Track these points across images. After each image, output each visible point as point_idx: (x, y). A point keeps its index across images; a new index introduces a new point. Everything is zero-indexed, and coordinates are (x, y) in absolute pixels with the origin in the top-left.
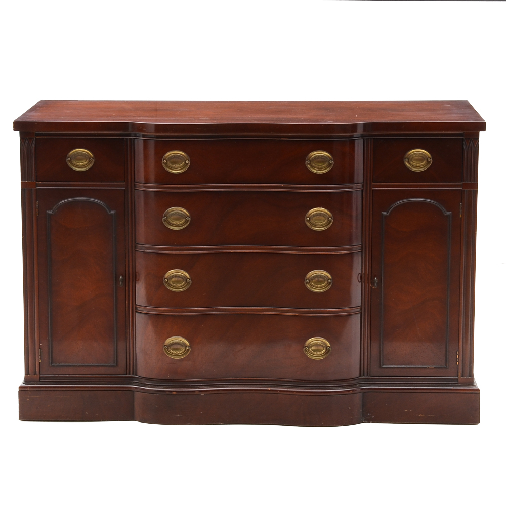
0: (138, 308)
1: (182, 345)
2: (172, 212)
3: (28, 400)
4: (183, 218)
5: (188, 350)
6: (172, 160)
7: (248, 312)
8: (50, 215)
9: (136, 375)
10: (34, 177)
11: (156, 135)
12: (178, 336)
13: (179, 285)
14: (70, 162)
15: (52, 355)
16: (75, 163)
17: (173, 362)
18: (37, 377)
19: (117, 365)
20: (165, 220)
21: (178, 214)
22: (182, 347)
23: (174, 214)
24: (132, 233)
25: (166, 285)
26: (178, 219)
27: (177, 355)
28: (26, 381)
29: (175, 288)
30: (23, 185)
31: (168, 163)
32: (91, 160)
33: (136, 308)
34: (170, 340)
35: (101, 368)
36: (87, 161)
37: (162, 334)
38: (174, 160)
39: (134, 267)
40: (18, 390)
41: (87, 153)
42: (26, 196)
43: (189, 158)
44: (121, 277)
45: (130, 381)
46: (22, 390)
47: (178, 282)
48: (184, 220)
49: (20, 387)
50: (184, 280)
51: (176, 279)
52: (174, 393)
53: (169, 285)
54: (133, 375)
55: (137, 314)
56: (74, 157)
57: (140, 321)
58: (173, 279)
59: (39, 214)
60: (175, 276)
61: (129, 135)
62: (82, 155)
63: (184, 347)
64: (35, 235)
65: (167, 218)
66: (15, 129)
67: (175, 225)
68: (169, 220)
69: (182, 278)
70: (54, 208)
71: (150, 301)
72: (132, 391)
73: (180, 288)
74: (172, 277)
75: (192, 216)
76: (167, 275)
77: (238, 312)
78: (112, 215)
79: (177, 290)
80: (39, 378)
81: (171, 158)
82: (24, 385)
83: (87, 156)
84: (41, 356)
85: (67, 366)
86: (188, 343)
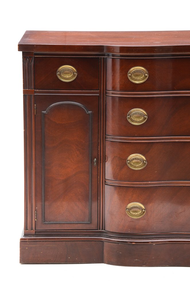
0: (107, 182)
1: (139, 209)
2: (134, 112)
3: (27, 248)
4: (142, 116)
5: (144, 212)
6: (135, 74)
7: (187, 185)
8: (45, 114)
9: (104, 230)
10: (33, 87)
11: (120, 55)
12: (137, 202)
13: (138, 165)
14: (60, 75)
15: (44, 216)
16: (63, 76)
17: (133, 221)
18: (33, 232)
19: (91, 223)
20: (129, 118)
21: (139, 113)
22: (139, 210)
23: (136, 114)
24: (103, 128)
25: (129, 165)
26: (139, 117)
27: (136, 215)
28: (25, 235)
29: (135, 167)
30: (24, 92)
31: (132, 75)
32: (75, 73)
33: (105, 182)
34: (130, 205)
35: (79, 225)
36: (72, 74)
37: (125, 200)
38: (137, 73)
39: (104, 152)
40: (19, 241)
41: (72, 68)
42: (27, 101)
43: (147, 72)
44: (95, 159)
45: (101, 234)
46: (22, 241)
47: (138, 163)
48: (143, 118)
49: (21, 239)
50: (141, 161)
51: (136, 161)
52: (134, 243)
53: (131, 165)
54: (102, 229)
55: (106, 185)
56: (62, 71)
57: (108, 191)
58: (134, 161)
59: (36, 113)
60: (136, 159)
61: (104, 55)
62: (68, 70)
63: (141, 210)
64: (33, 129)
65: (130, 116)
66: (19, 50)
67: (136, 122)
68: (132, 118)
69: (140, 160)
70: (47, 109)
71: (116, 177)
72: (102, 242)
73: (138, 167)
74: (133, 159)
75: (148, 115)
76: (129, 158)
77: (180, 185)
78: (89, 114)
79: (136, 169)
80: (34, 232)
81: (134, 72)
82: (24, 238)
83: (72, 71)
84: (36, 216)
85: (55, 223)
86: (143, 207)
